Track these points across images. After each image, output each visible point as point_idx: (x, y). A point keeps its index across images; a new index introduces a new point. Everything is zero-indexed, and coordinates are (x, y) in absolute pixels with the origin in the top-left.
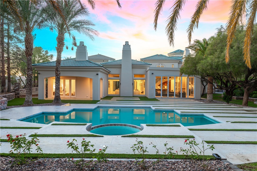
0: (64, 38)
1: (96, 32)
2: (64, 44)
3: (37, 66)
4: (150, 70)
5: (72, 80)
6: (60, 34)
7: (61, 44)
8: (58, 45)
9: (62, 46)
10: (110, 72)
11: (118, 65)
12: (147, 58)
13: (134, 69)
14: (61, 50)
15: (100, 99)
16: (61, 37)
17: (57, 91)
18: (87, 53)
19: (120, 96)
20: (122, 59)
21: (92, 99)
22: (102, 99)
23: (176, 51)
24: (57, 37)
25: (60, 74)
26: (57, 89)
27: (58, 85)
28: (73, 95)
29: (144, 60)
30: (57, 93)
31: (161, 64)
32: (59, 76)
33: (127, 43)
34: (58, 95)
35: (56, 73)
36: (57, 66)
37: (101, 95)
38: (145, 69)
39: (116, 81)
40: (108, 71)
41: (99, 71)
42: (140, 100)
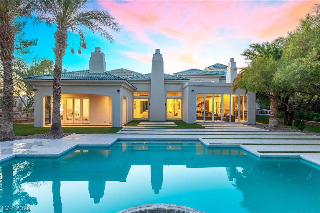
0: (67, 35)
1: (114, 25)
2: (67, 45)
3: (31, 79)
4: (189, 85)
5: (84, 99)
6: (60, 29)
7: (60, 44)
8: (56, 45)
9: (63, 46)
10: (135, 89)
11: (146, 80)
12: (181, 72)
13: (167, 85)
14: (61, 53)
15: (123, 126)
16: (61, 33)
17: (56, 116)
18: (106, 62)
19: (149, 121)
20: (151, 72)
21: (111, 125)
22: (125, 125)
23: (215, 65)
24: (56, 33)
25: (60, 89)
26: (55, 112)
27: (57, 106)
28: (86, 120)
29: (178, 75)
30: (56, 118)
31: (199, 80)
32: (58, 93)
33: (158, 51)
34: (56, 121)
35: (54, 88)
36: (56, 78)
37: (124, 120)
38: (182, 85)
39: (143, 101)
40: (134, 87)
41: (121, 86)
42: (176, 125)
